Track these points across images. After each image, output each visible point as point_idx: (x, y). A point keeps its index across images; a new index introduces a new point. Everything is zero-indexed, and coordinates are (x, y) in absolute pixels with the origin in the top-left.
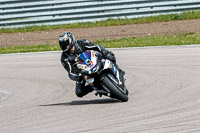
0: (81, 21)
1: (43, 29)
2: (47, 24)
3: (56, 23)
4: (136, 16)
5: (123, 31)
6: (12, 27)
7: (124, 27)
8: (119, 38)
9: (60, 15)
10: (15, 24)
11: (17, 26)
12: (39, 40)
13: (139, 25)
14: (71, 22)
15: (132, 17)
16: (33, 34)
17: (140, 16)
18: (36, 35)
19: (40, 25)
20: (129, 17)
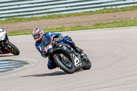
0: (85, 10)
1: (59, 17)
2: (62, 13)
3: (68, 12)
4: (123, 6)
5: (115, 16)
6: (39, 15)
7: (115, 14)
8: (111, 21)
9: (71, 7)
10: (40, 14)
11: (42, 15)
12: (57, 24)
13: (126, 12)
14: (78, 11)
15: (121, 6)
16: (52, 20)
17: (126, 6)
18: (55, 21)
19: (57, 14)
20: (118, 7)
